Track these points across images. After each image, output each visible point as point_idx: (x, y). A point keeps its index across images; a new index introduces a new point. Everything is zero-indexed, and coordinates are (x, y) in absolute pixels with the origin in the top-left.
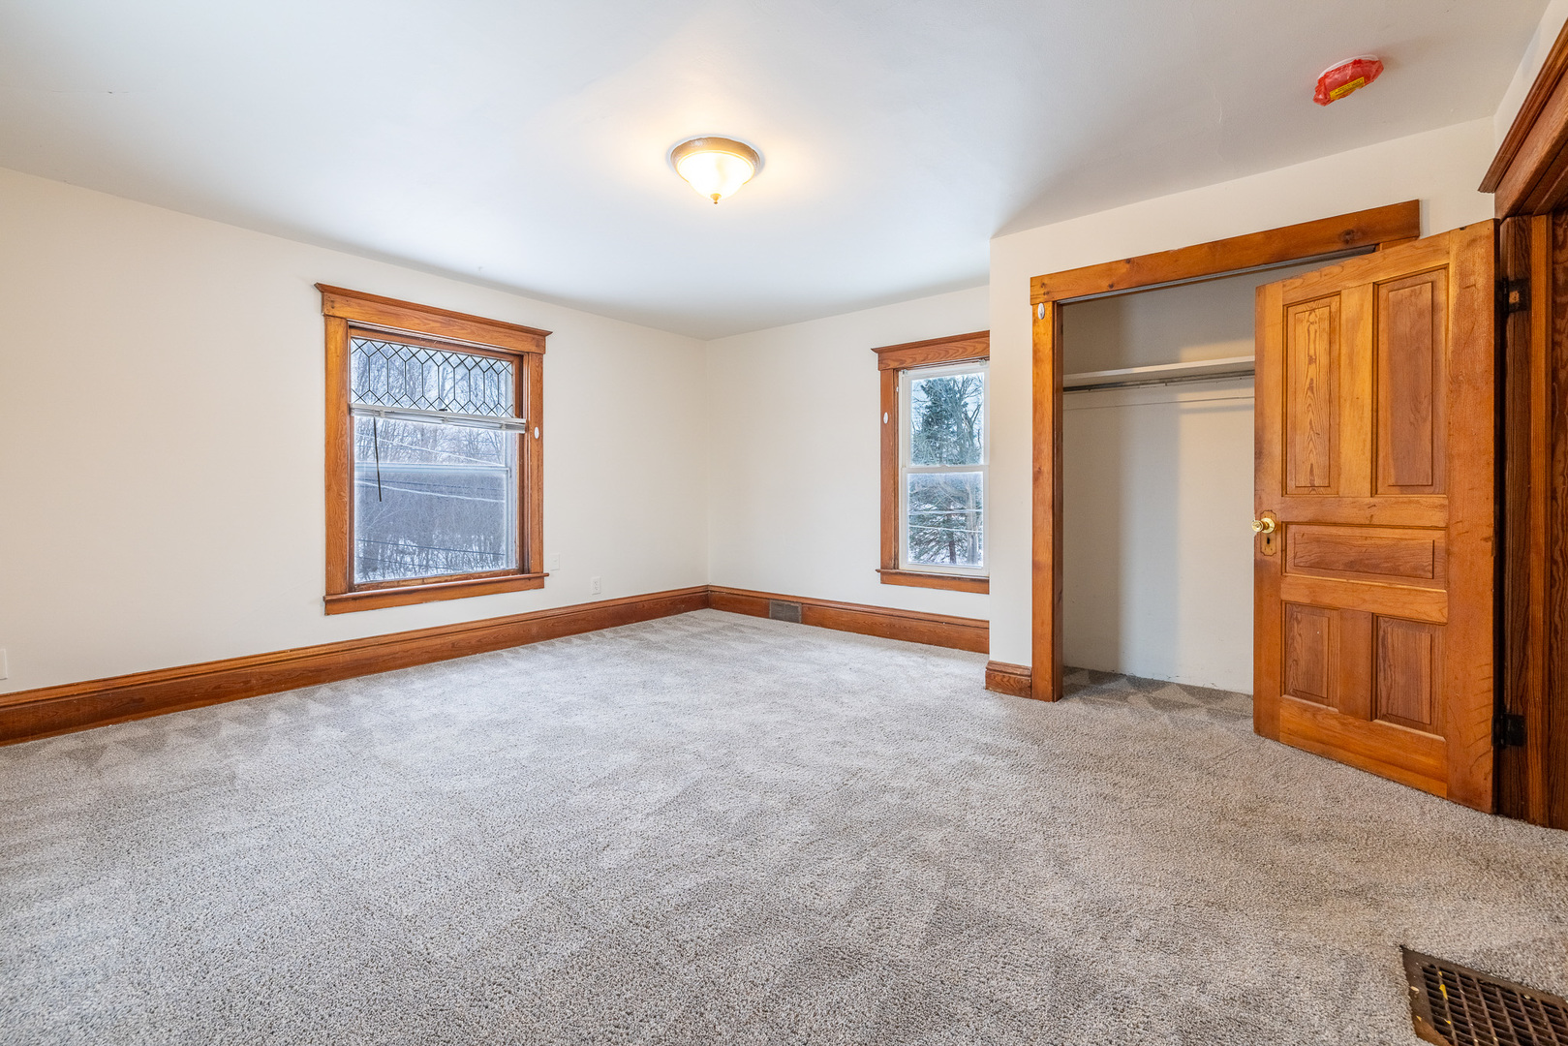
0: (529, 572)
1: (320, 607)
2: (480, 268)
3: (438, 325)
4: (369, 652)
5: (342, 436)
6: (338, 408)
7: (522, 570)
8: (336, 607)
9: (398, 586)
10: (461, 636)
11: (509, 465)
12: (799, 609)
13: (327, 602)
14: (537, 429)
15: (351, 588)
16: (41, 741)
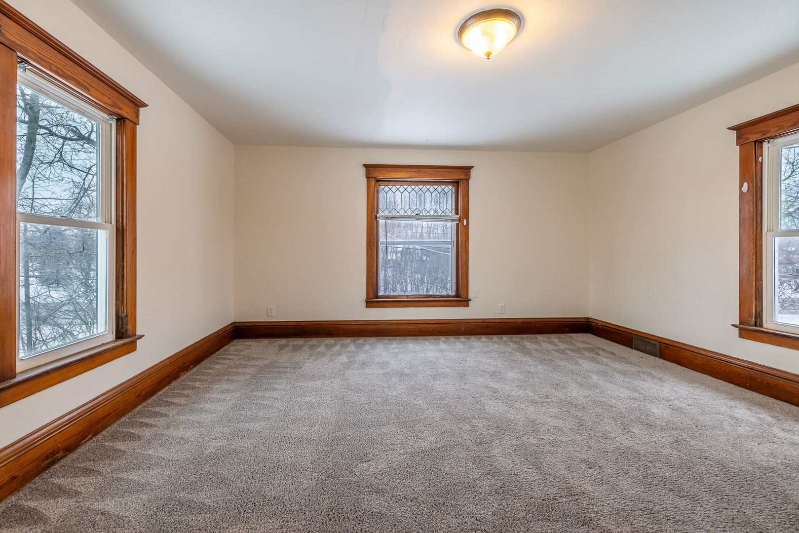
0: (461, 298)
1: (364, 304)
2: (427, 141)
3: (414, 173)
4: (382, 327)
5: (373, 229)
6: (371, 217)
7: (457, 296)
8: (370, 304)
9: (396, 298)
10: (423, 326)
11: (453, 240)
12: (658, 346)
13: (367, 302)
14: (465, 220)
15: (377, 297)
16: (276, 339)
